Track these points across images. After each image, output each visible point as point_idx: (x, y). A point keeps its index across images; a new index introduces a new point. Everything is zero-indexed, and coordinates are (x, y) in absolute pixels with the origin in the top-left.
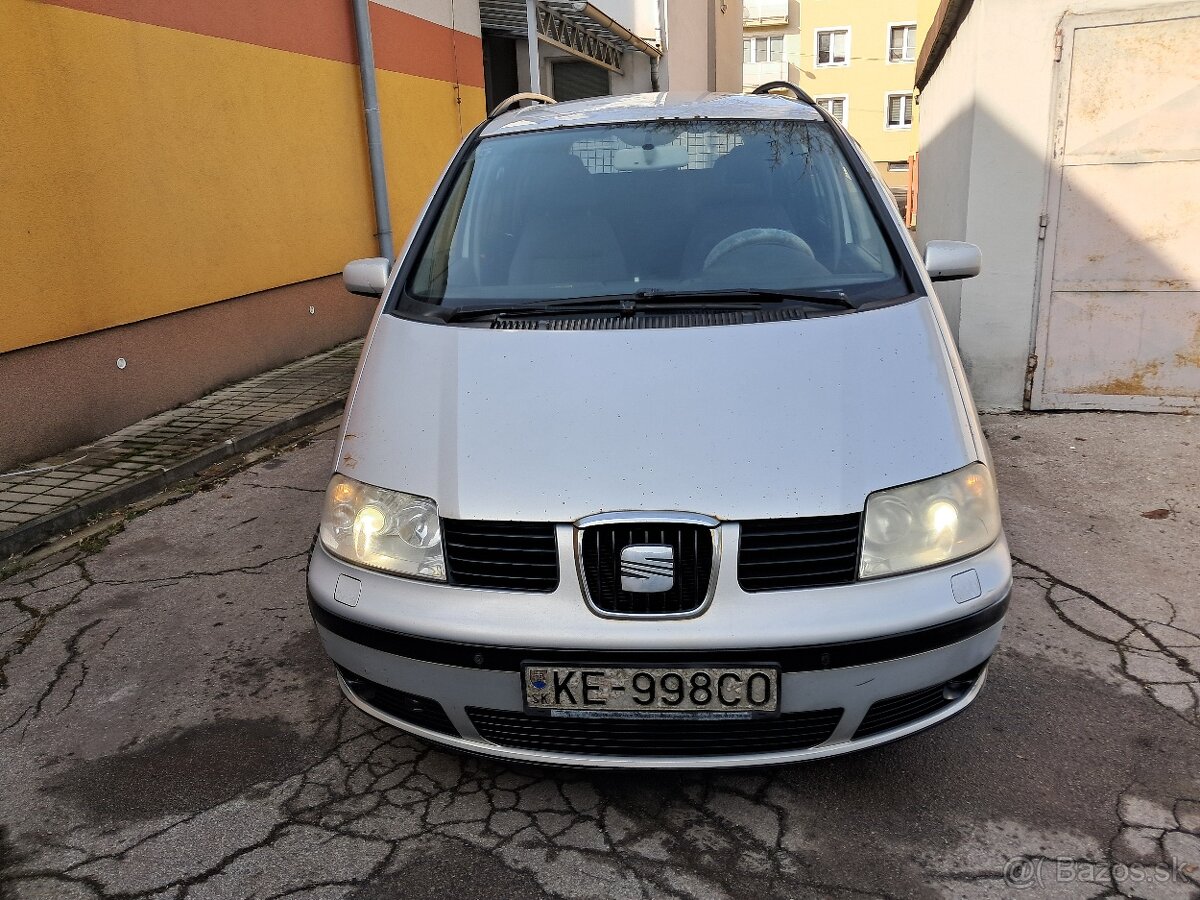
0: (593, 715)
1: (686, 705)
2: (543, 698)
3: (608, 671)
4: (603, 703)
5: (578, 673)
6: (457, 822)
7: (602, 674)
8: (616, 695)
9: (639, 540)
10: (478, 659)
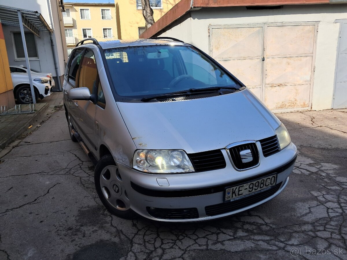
0: (240, 198)
1: (259, 189)
2: (229, 197)
3: (244, 185)
4: (242, 194)
5: (238, 187)
6: (190, 246)
7: (243, 186)
8: (245, 191)
9: (242, 150)
10: (212, 191)
